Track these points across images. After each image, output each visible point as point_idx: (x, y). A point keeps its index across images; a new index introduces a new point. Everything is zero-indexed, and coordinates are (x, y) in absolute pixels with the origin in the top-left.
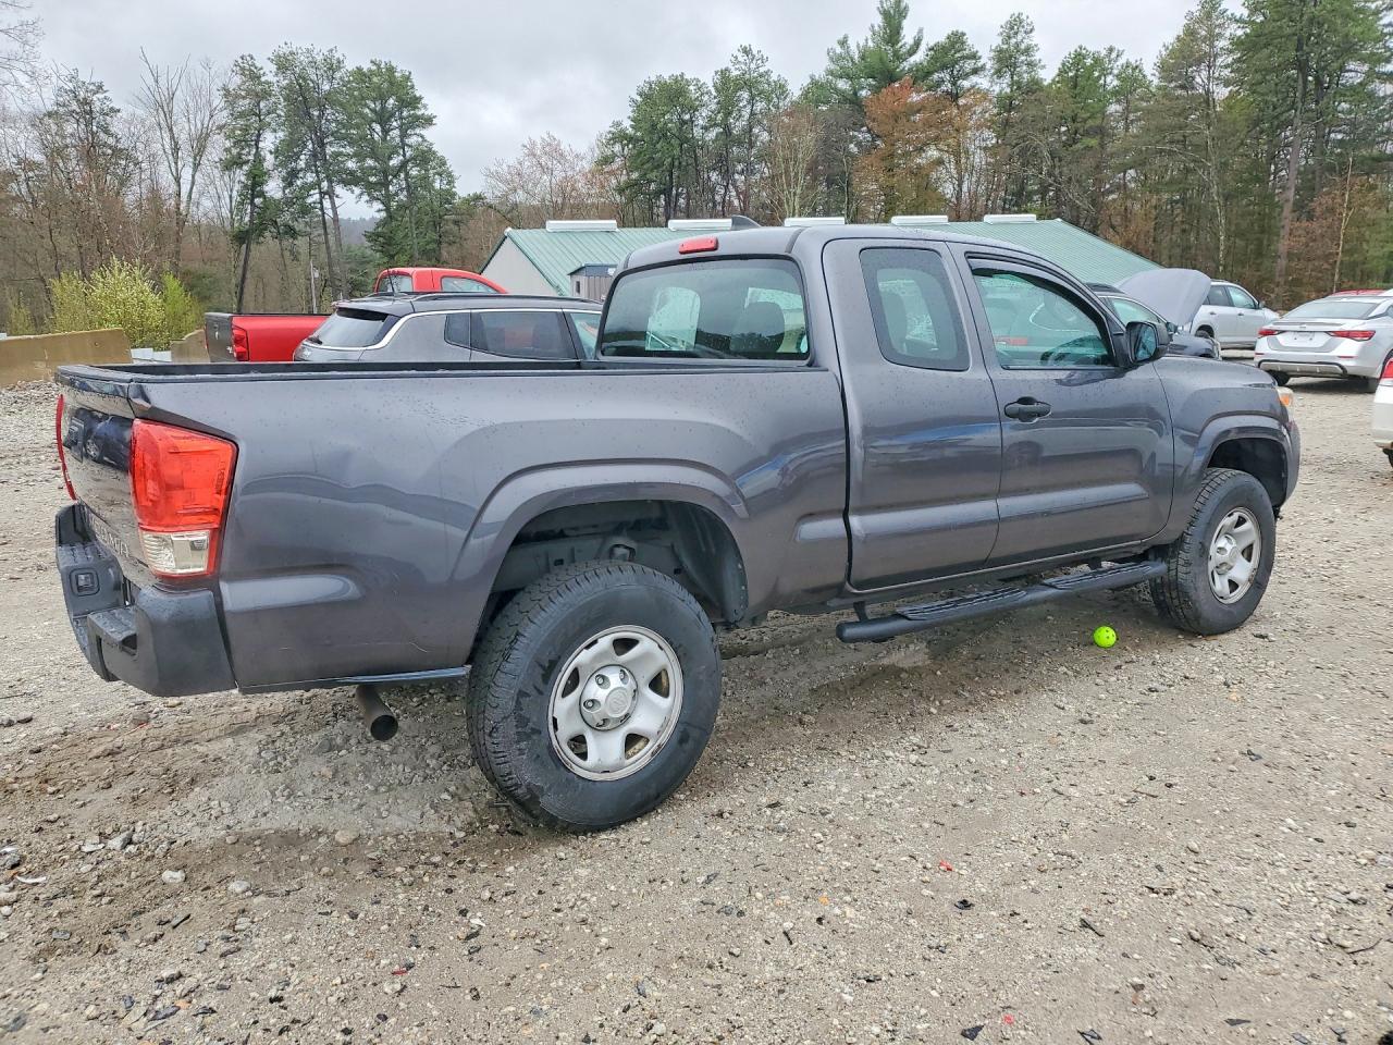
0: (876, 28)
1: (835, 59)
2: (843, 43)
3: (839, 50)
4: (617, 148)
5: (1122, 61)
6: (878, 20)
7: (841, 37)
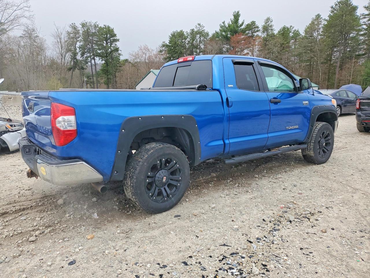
0: (232, 19)
1: (221, 27)
2: (224, 23)
3: (222, 24)
4: (164, 48)
5: (294, 29)
6: (233, 18)
7: (223, 21)
